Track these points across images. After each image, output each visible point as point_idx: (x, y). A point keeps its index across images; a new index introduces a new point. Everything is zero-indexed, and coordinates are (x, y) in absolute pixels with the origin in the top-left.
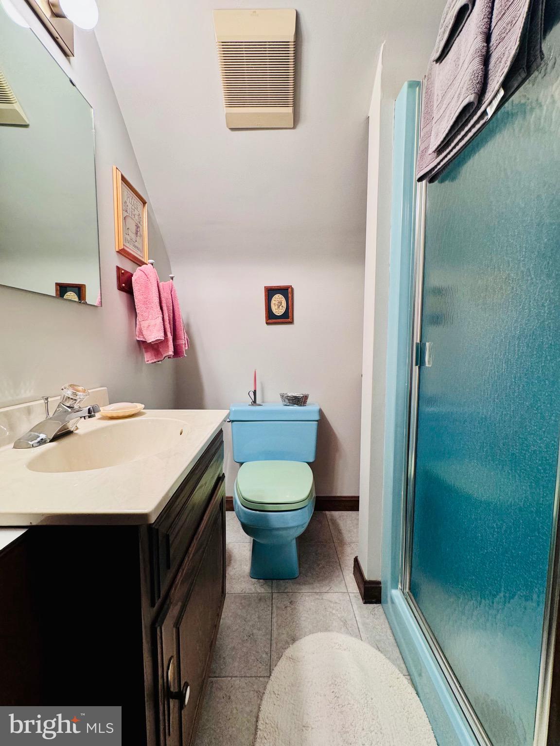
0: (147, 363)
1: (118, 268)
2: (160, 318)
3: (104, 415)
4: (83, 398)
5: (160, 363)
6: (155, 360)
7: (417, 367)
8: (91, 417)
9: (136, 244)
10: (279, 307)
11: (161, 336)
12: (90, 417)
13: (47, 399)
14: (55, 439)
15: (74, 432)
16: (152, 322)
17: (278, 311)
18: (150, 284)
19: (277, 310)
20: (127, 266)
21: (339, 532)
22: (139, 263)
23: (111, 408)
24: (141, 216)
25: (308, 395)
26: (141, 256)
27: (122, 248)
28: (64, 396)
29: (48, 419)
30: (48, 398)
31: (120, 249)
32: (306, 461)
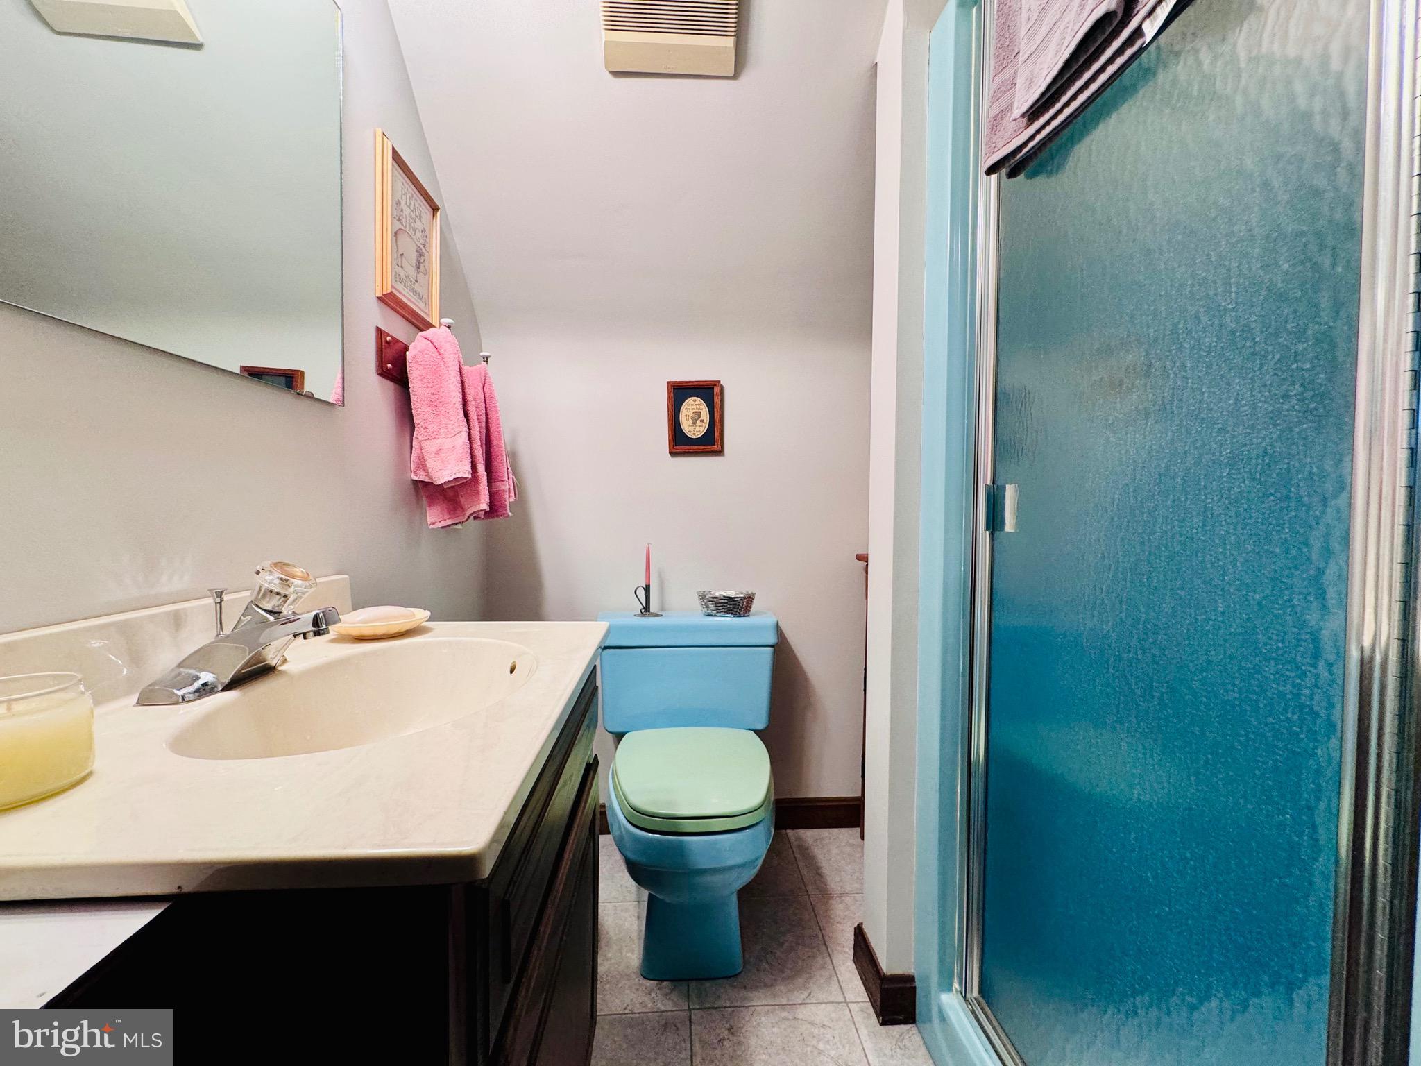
0: (431, 527)
1: (380, 332)
2: (465, 435)
3: (343, 632)
4: (304, 593)
5: (459, 527)
6: (449, 522)
7: (987, 532)
8: (319, 635)
9: (416, 287)
10: (694, 423)
11: (464, 471)
12: (316, 634)
13: (220, 594)
14: (235, 683)
15: (280, 668)
16: (447, 443)
17: (694, 428)
18: (443, 367)
19: (691, 429)
20: (397, 329)
21: (818, 872)
22: (421, 324)
23: (359, 619)
24: (427, 233)
25: (754, 594)
26: (426, 313)
27: (389, 291)
28: (261, 587)
29: (220, 640)
30: (222, 592)
31: (385, 293)
32: (753, 728)
